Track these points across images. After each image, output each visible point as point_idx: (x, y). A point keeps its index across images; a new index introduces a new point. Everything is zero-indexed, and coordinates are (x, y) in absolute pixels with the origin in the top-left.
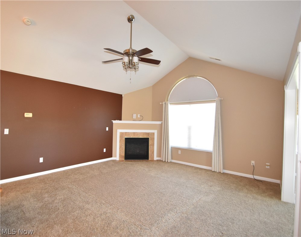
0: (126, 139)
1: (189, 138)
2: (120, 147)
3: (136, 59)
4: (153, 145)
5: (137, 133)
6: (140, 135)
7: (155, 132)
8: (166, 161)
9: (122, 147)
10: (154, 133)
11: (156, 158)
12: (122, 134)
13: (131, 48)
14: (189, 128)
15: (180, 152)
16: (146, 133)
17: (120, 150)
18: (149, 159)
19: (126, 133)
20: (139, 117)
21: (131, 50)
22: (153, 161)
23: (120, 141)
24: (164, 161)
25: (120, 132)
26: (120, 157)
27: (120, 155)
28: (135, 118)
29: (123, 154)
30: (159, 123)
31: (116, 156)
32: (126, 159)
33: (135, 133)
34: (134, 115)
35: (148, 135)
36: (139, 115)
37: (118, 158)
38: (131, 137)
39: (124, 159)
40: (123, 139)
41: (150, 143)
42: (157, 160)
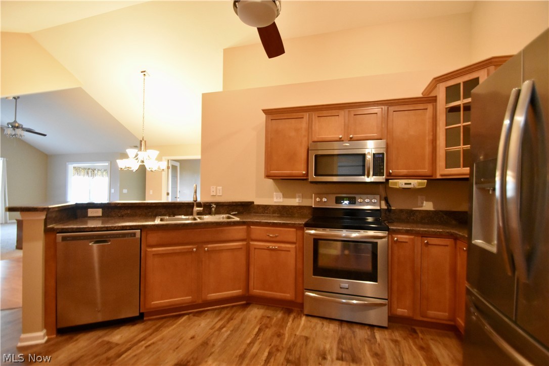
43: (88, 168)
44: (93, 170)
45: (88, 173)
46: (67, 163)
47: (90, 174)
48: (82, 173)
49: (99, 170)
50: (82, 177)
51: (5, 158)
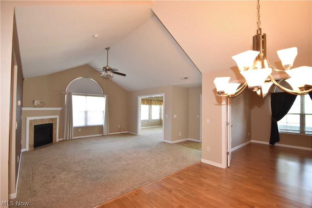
0: (35, 126)
1: (86, 119)
2: (30, 136)
4: (56, 129)
5: (44, 119)
6: (46, 121)
7: (57, 117)
8: (71, 139)
10: (56, 119)
11: (58, 140)
12: (31, 121)
14: (86, 112)
15: (80, 130)
17: (29, 140)
18: (53, 142)
19: (35, 120)
20: (39, 103)
22: (56, 143)
24: (68, 139)
25: (30, 120)
26: (29, 147)
27: (30, 145)
28: (36, 105)
29: (33, 143)
30: (60, 109)
31: (25, 147)
32: (34, 147)
33: (42, 119)
34: (36, 101)
35: (53, 121)
36: (39, 101)
37: (27, 149)
38: (40, 124)
39: (33, 148)
40: (32, 126)
41: (54, 128)
42: (59, 141)
43: (148, 99)
44: (151, 101)
45: (148, 103)
46: (138, 96)
47: (149, 103)
48: (145, 103)
49: (154, 100)
50: (145, 105)
51: (107, 95)
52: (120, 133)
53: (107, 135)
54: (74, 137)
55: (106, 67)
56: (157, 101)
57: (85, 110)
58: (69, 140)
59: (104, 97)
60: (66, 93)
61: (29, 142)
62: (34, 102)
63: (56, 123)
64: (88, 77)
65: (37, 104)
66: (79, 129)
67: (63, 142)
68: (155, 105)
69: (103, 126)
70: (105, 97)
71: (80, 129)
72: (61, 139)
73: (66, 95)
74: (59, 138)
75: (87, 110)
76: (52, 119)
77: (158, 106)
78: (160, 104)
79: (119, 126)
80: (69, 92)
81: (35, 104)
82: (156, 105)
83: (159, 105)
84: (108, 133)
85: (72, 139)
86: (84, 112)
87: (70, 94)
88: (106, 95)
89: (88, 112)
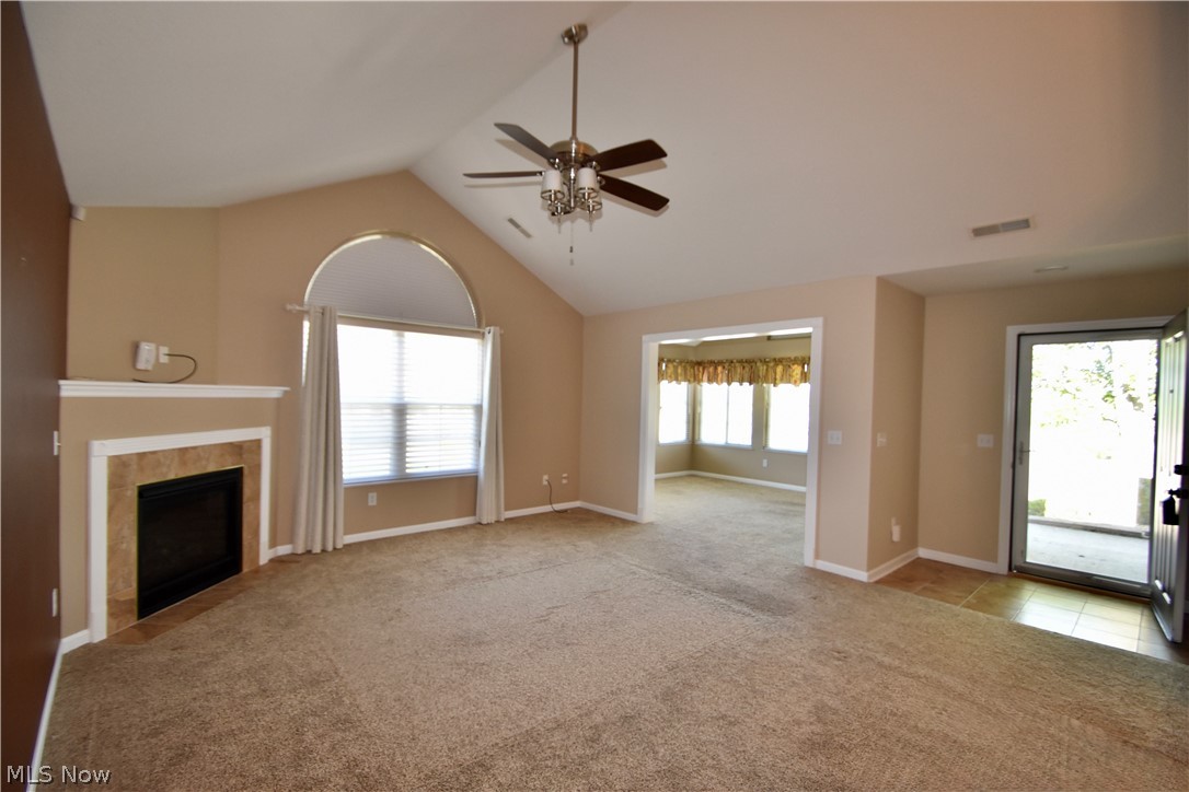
0: (144, 491)
1: (400, 443)
2: (113, 551)
3: (587, 178)
4: (257, 497)
5: (193, 448)
6: (208, 460)
7: (264, 434)
8: (330, 548)
9: (124, 546)
10: (258, 443)
12: (119, 465)
13: (576, 139)
14: (401, 411)
15: (373, 499)
16: (231, 444)
17: (111, 574)
18: (246, 569)
19: (142, 456)
20: (164, 359)
21: (574, 145)
22: (257, 571)
23: (111, 509)
24: (318, 549)
25: (110, 457)
26: (111, 614)
27: (113, 603)
28: (150, 368)
29: (130, 591)
30: (275, 392)
31: (84, 622)
32: (142, 613)
33: (186, 449)
34: (147, 349)
35: (241, 455)
36: (164, 350)
37: (97, 629)
38: (171, 476)
39: (133, 621)
40: (129, 493)
41: (247, 492)
42: (271, 561)
46: (645, 338)
51: (498, 328)
52: (547, 508)
53: (497, 522)
54: (345, 534)
55: (568, 144)
56: (681, 362)
57: (395, 401)
58: (324, 551)
59: (482, 336)
60: (307, 312)
61: (111, 589)
62: (136, 348)
63: (258, 467)
64: (407, 236)
65: (153, 361)
66: (370, 495)
67: (294, 566)
68: (674, 382)
69: (476, 478)
70: (489, 338)
71: (375, 495)
72: (283, 550)
73: (306, 325)
74: (273, 543)
75: (406, 400)
76: (237, 448)
77: (684, 385)
78: (692, 379)
79: (546, 477)
80: (323, 309)
81: (141, 365)
82: (677, 379)
83: (689, 381)
84: (498, 513)
85: (339, 546)
86: (389, 411)
87: (328, 316)
88: (492, 328)
89: (409, 411)
